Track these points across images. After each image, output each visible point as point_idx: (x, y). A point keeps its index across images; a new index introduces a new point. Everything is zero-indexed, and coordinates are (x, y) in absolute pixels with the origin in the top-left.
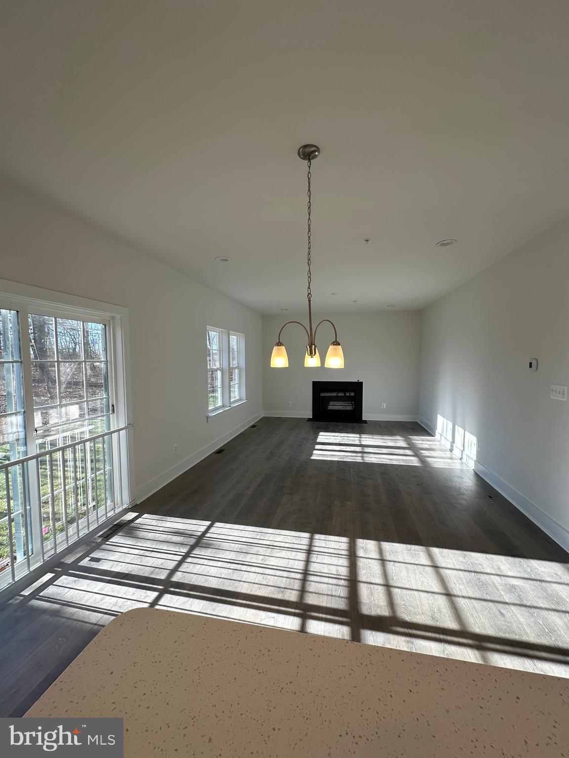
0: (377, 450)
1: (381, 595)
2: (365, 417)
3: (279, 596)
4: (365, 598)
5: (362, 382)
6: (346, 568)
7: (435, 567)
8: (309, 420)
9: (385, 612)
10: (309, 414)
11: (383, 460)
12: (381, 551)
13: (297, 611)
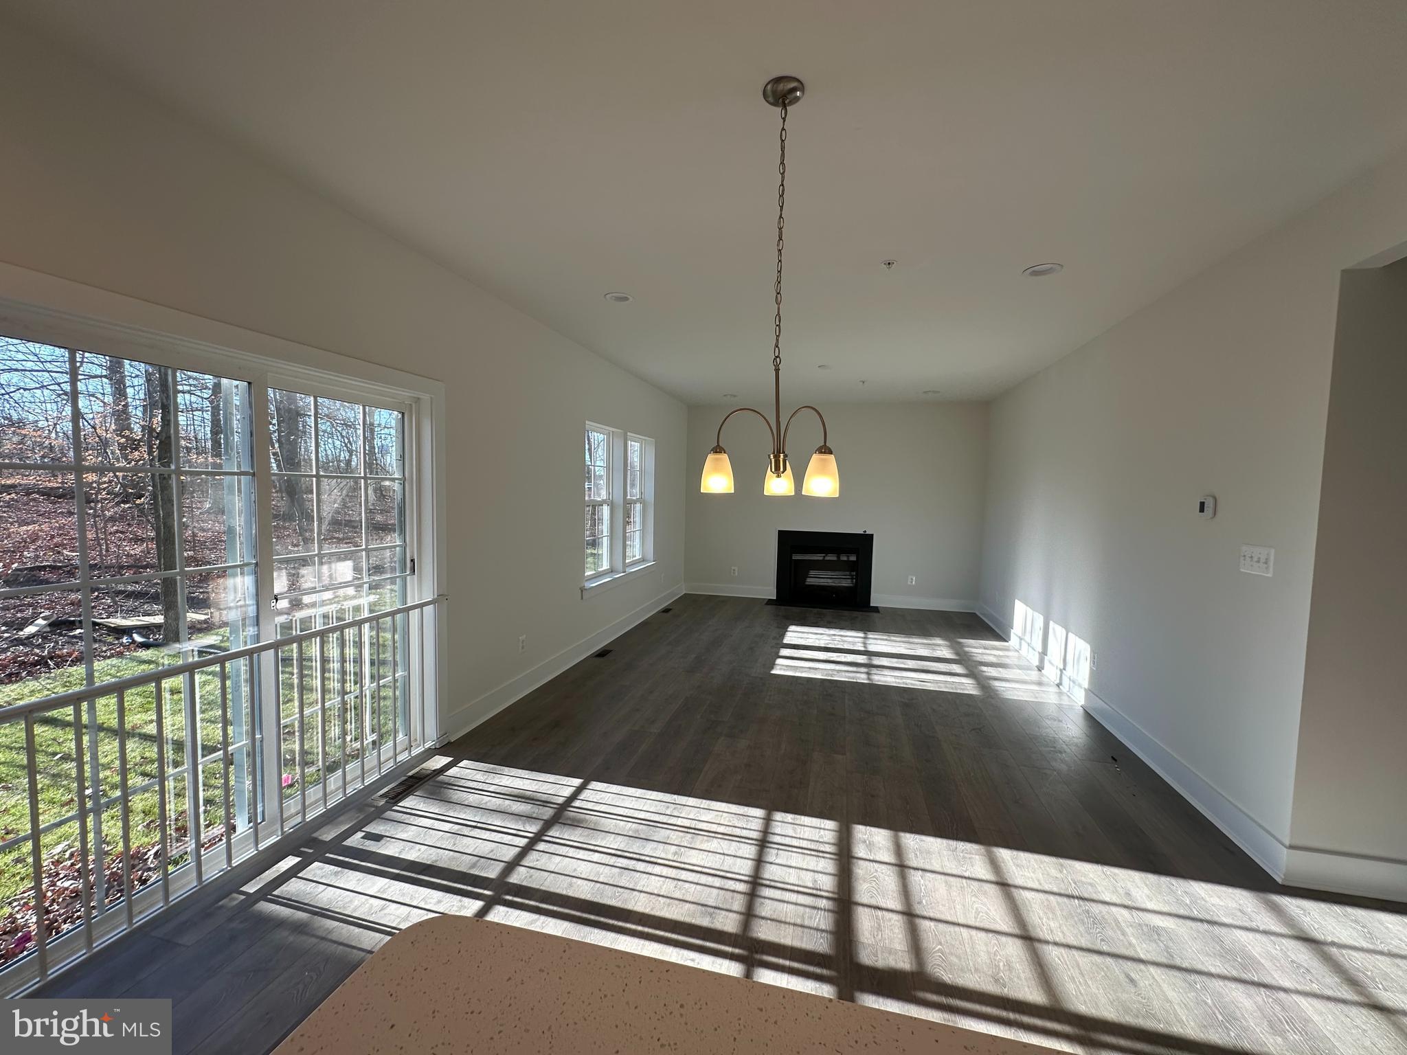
0: (897, 663)
1: (897, 931)
2: (876, 600)
3: (705, 922)
4: (867, 934)
5: (872, 535)
6: (830, 878)
7: (1004, 885)
8: (770, 602)
9: (902, 961)
10: (769, 591)
11: (908, 681)
12: (898, 850)
13: (737, 951)
